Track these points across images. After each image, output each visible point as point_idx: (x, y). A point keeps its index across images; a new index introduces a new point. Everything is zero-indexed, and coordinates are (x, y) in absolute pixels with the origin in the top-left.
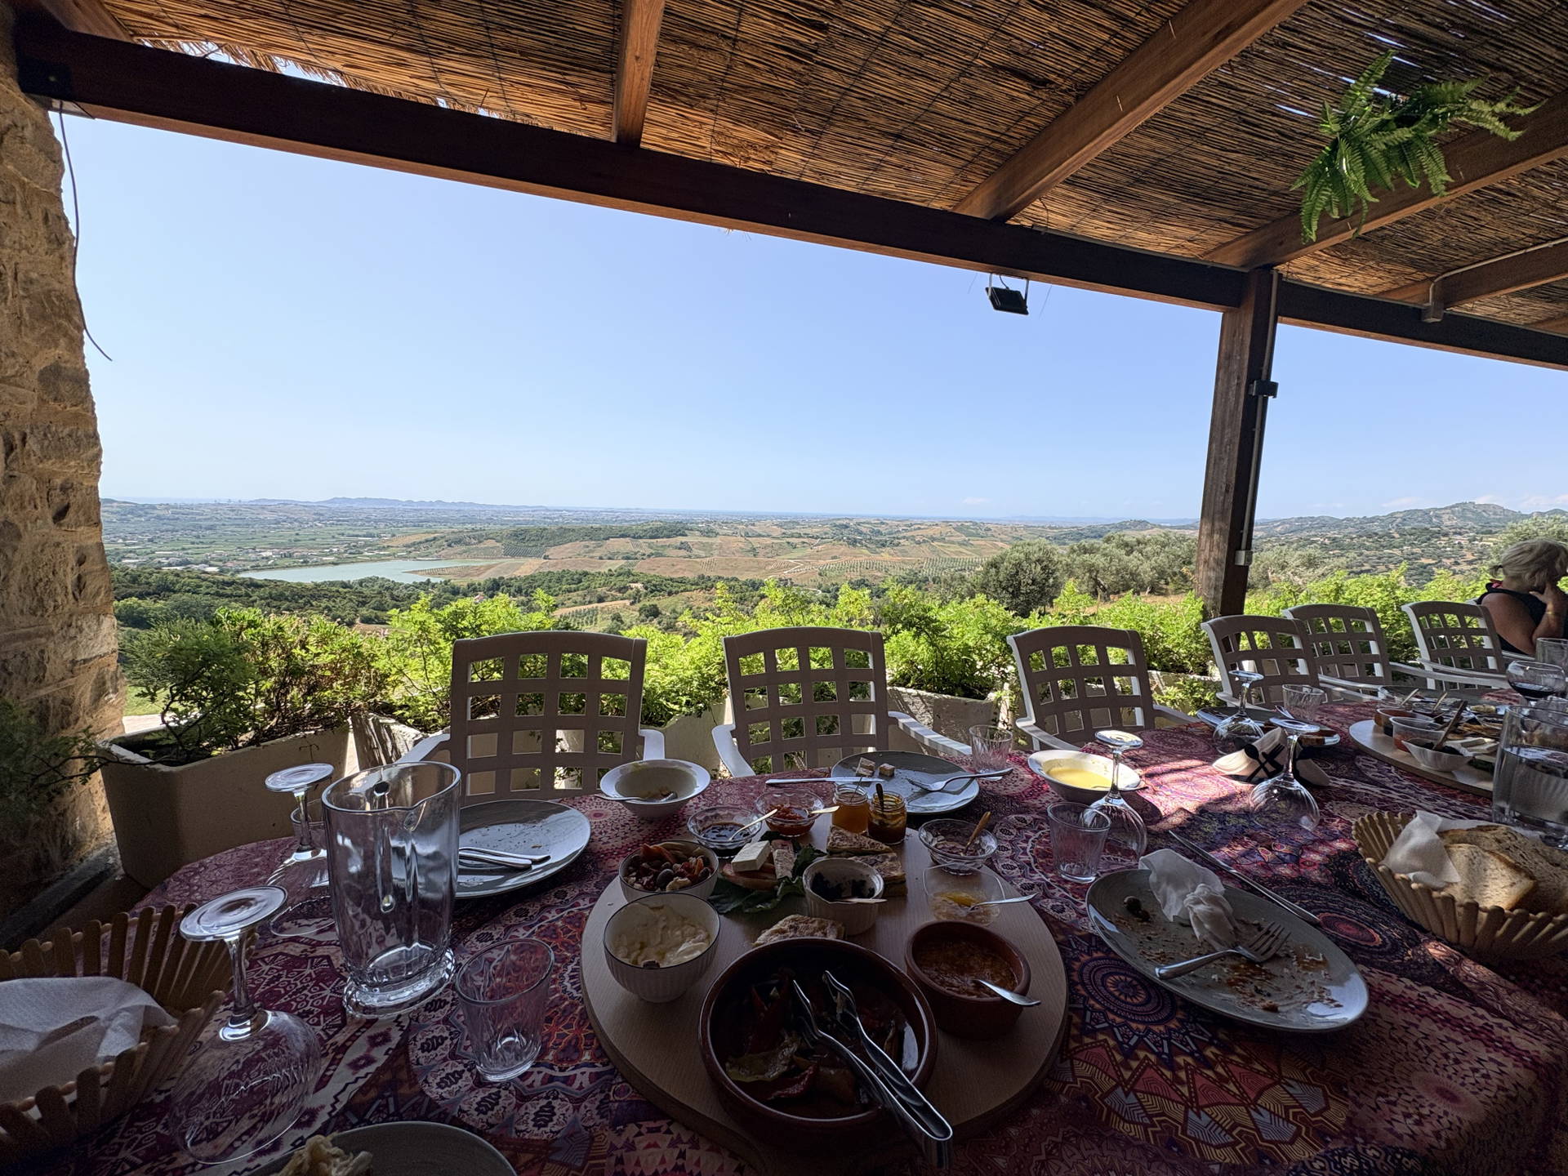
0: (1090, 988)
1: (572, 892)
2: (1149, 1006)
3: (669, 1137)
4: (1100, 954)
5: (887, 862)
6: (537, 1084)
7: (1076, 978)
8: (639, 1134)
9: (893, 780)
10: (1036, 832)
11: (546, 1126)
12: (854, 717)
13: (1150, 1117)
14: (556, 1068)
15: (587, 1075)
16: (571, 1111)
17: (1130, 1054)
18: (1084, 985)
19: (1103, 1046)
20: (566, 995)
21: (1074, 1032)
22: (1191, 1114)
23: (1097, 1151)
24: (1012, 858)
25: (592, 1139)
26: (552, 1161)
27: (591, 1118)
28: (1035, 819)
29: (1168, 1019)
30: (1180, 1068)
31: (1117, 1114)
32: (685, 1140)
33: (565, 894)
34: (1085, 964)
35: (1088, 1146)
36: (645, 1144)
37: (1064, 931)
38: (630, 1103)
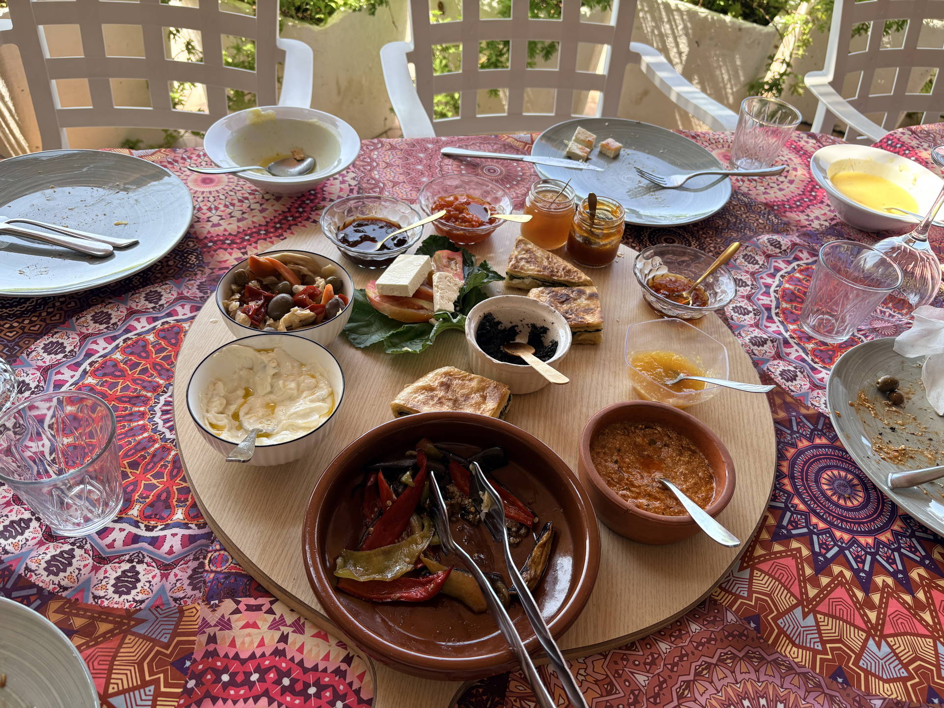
0: (799, 482)
1: (168, 293)
2: (863, 513)
3: (270, 618)
4: (824, 441)
5: (583, 301)
6: (119, 544)
7: (785, 469)
8: (237, 611)
9: (615, 165)
10: (789, 263)
11: (128, 593)
12: (582, 46)
13: (824, 643)
14: (142, 526)
15: (179, 537)
16: (158, 578)
17: (822, 567)
18: (792, 478)
19: (794, 557)
20: (157, 436)
21: (765, 536)
22: (871, 644)
23: (753, 676)
24: (749, 298)
25: (181, 611)
26: (134, 634)
27: (181, 589)
28: (794, 245)
29: (881, 530)
30: (876, 589)
31: (788, 637)
32: (289, 623)
33: (160, 296)
34: (801, 452)
35: (744, 669)
36: (243, 623)
37: (787, 407)
38: (228, 576)
